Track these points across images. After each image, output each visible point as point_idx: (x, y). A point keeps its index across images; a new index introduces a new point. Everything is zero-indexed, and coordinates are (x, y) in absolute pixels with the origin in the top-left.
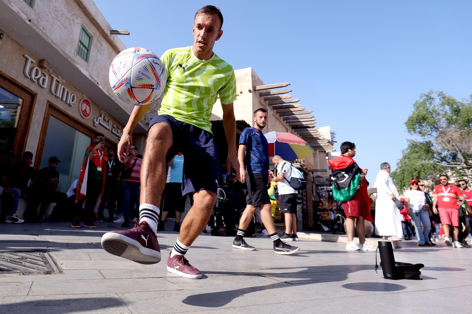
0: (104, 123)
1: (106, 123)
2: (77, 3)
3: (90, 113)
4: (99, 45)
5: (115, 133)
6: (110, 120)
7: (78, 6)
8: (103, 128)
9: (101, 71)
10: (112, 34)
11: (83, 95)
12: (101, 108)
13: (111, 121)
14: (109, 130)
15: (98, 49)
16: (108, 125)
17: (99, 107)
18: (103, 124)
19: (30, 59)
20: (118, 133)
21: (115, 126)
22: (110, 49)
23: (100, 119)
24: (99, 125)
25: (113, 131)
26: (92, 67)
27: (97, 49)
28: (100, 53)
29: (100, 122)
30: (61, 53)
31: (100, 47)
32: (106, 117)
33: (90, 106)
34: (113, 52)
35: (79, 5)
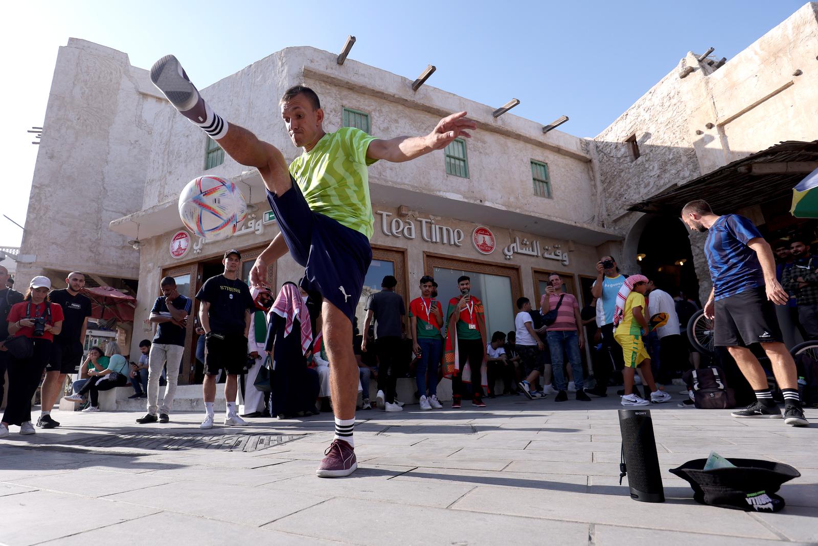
0: (524, 249)
1: (527, 249)
2: (426, 111)
3: (493, 244)
4: (480, 144)
5: (553, 256)
6: (535, 242)
7: (429, 114)
8: (525, 257)
9: (496, 177)
10: (496, 117)
11: (474, 224)
12: (513, 230)
13: (538, 242)
14: (537, 256)
15: (481, 150)
16: (533, 251)
17: (508, 229)
18: (524, 251)
19: (385, 214)
20: (558, 256)
21: (547, 247)
22: (502, 139)
23: (513, 247)
24: (516, 255)
25: (546, 255)
26: (477, 180)
27: (478, 152)
28: (486, 154)
29: (516, 251)
30: (411, 190)
31: (482, 146)
32: (525, 240)
33: (490, 235)
34: (508, 140)
35: (429, 112)
